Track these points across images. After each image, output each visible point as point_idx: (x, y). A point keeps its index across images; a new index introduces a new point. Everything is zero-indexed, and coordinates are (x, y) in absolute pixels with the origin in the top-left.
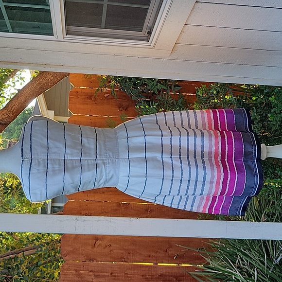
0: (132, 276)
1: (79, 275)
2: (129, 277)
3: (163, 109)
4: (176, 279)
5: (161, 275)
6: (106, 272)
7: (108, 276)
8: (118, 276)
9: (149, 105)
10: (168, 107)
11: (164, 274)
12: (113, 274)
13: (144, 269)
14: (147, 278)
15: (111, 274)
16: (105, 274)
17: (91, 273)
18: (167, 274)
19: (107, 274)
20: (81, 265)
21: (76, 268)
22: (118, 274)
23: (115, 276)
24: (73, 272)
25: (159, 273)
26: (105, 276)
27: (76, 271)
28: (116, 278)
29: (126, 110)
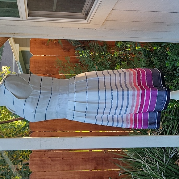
0: (76, 159)
1: (42, 160)
2: (74, 160)
3: (93, 53)
4: (104, 160)
5: (94, 158)
6: (59, 158)
7: (60, 160)
8: (67, 160)
9: (84, 51)
10: (97, 51)
11: (96, 157)
12: (64, 159)
13: (83, 154)
14: (86, 160)
15: (63, 158)
16: (59, 159)
17: (50, 159)
18: (98, 157)
19: (60, 159)
20: (42, 154)
21: (40, 156)
22: (67, 159)
23: (65, 160)
24: (38, 158)
25: (93, 156)
26: (59, 160)
27: (40, 158)
28: (66, 161)
29: (68, 51)
